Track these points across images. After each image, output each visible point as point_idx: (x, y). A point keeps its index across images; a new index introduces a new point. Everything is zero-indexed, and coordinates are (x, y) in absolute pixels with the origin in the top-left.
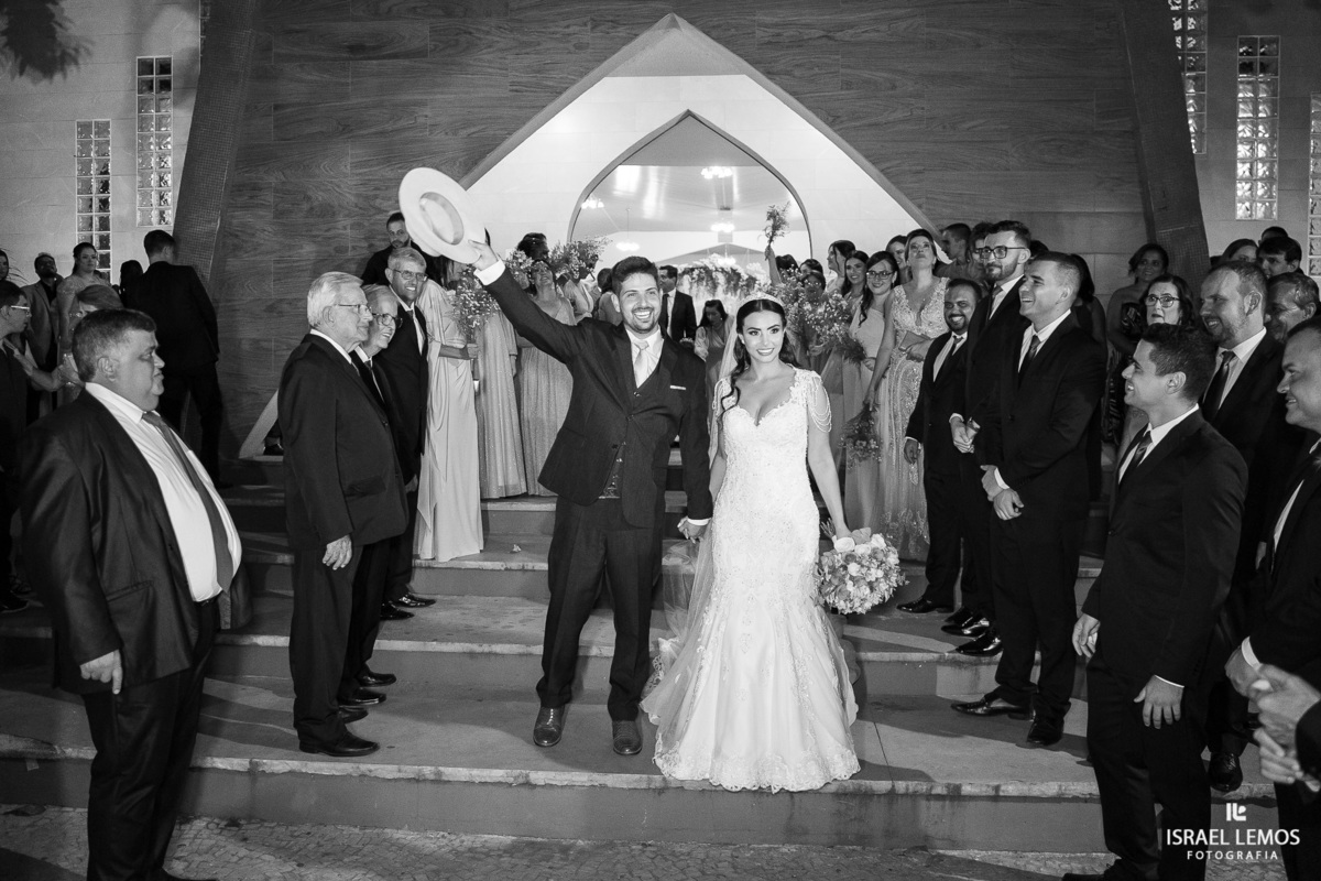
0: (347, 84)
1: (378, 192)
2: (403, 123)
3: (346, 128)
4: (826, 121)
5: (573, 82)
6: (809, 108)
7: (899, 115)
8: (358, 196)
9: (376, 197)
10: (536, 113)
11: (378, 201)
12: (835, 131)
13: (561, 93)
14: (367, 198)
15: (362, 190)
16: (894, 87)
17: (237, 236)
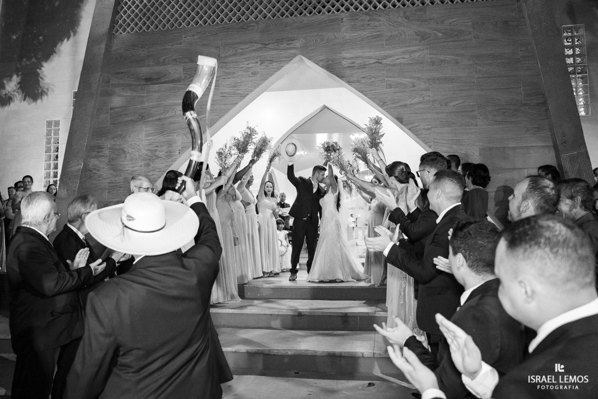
0: (143, 97)
1: (156, 148)
2: (169, 114)
3: (143, 118)
4: (379, 105)
5: (251, 91)
6: (370, 98)
7: (417, 100)
8: (147, 150)
9: (156, 151)
10: (233, 107)
11: (157, 152)
12: (384, 110)
13: (245, 96)
14: (152, 151)
15: (150, 147)
16: (414, 86)
17: (91, 171)
